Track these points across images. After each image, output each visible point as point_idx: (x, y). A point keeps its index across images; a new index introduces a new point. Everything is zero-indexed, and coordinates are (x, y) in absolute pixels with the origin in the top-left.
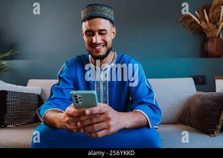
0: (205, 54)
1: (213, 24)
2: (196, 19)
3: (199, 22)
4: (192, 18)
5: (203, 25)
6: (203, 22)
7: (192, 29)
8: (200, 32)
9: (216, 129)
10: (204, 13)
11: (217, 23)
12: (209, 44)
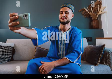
0: (91, 27)
1: (95, 13)
2: (87, 11)
3: (88, 12)
4: (85, 10)
5: (90, 14)
6: (90, 12)
7: (85, 15)
8: (89, 17)
9: (98, 62)
10: (91, 8)
11: (97, 13)
12: (93, 22)
